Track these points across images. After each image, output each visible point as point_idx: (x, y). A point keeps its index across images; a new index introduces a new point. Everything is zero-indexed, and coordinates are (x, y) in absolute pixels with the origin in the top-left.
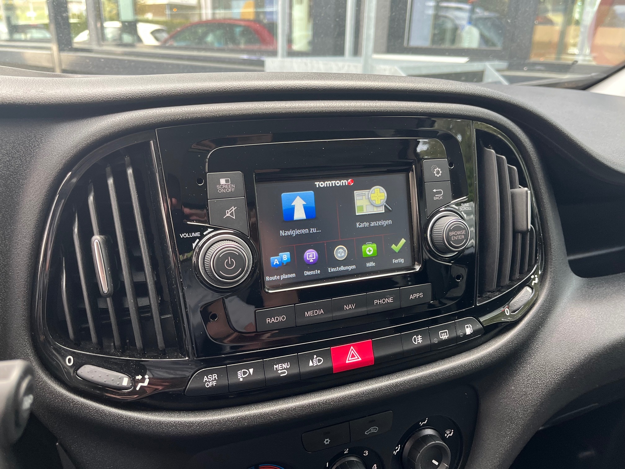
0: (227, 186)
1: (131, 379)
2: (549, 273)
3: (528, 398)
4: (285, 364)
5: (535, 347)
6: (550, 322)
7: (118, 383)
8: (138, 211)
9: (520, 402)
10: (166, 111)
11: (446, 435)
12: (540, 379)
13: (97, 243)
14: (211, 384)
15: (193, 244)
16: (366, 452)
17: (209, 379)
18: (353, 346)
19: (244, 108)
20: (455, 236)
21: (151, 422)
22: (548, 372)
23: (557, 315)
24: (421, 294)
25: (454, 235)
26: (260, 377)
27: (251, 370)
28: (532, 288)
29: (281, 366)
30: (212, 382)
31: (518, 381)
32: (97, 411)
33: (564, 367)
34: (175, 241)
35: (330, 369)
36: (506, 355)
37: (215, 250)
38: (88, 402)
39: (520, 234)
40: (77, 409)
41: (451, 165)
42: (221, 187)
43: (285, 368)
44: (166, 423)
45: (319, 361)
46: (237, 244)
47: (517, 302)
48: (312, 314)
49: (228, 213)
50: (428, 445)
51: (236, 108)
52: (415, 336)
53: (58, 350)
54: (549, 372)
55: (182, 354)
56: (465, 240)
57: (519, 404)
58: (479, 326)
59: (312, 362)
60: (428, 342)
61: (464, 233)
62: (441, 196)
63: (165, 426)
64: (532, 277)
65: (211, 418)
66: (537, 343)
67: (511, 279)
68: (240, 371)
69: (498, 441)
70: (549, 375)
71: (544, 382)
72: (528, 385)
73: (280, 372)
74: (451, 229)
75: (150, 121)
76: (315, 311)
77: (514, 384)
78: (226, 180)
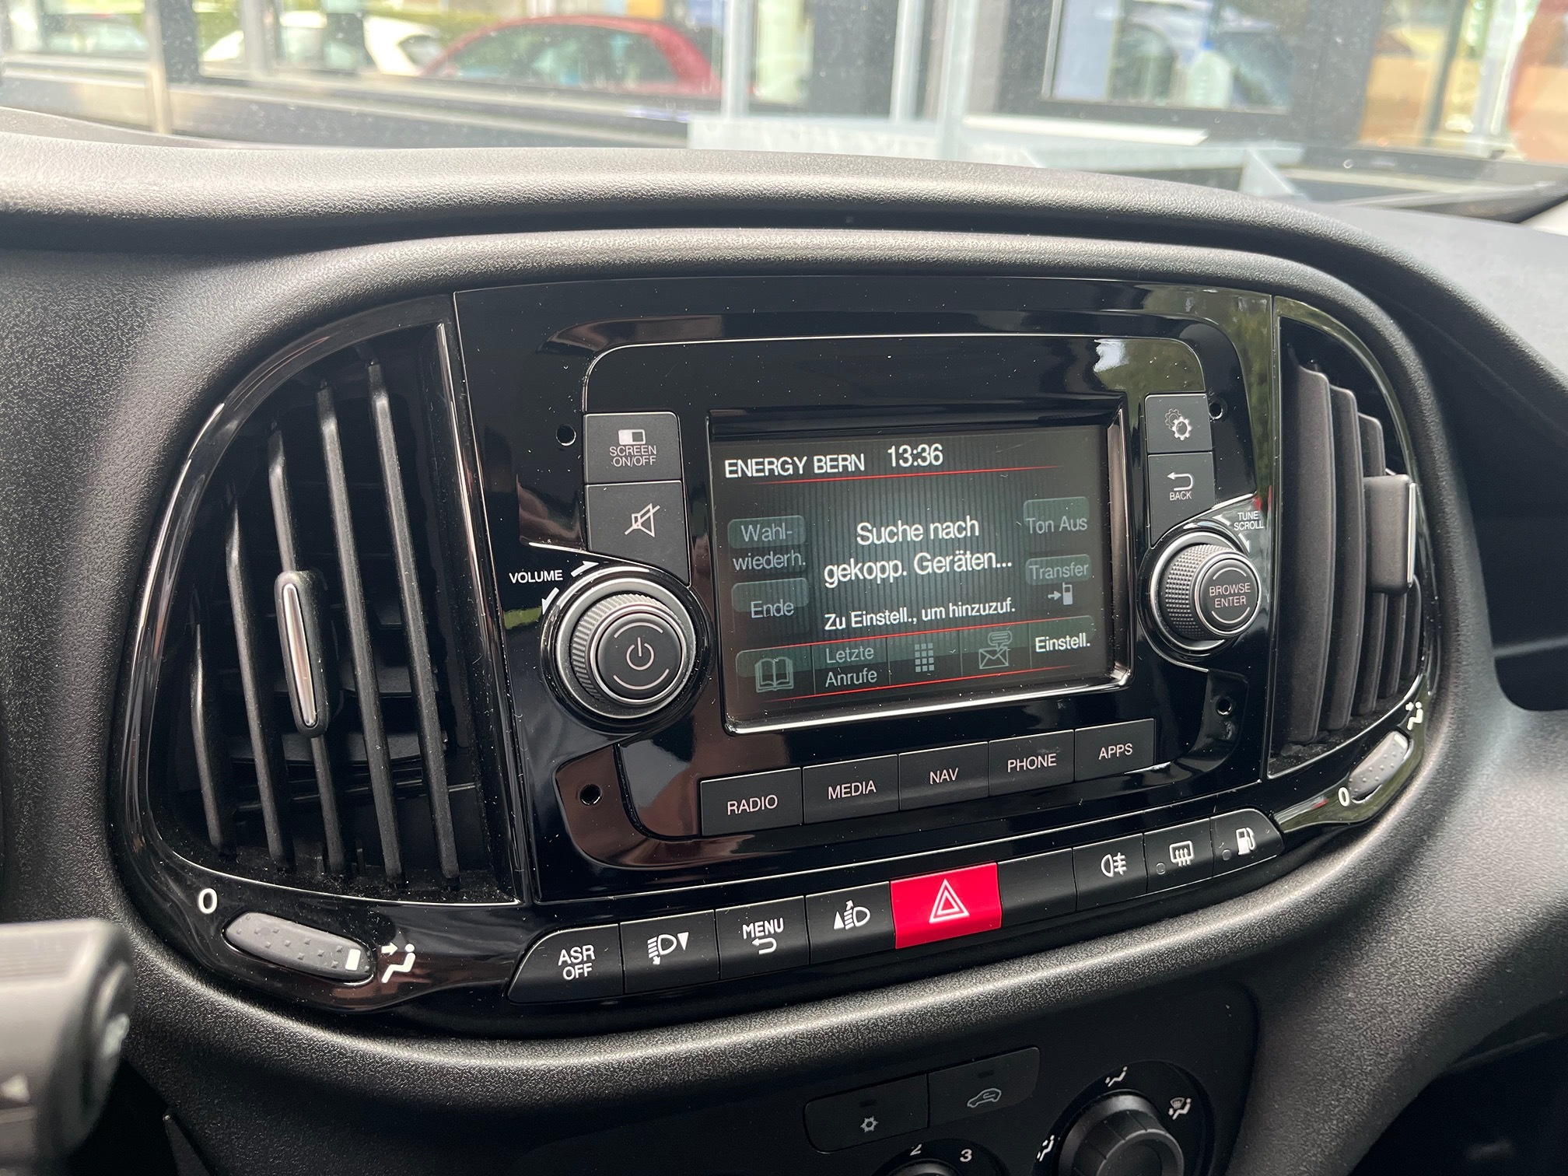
0: (635, 450)
1: (368, 954)
2: (1451, 698)
3: (1390, 1022)
4: (772, 921)
5: (1410, 890)
6: (1450, 825)
7: (335, 963)
8: (401, 509)
9: (1369, 1034)
10: (481, 247)
11: (1171, 1112)
12: (1421, 973)
13: (292, 590)
14: (578, 972)
15: (543, 600)
16: (967, 1153)
17: (572, 958)
18: (949, 878)
19: (687, 244)
20: (1225, 597)
21: (419, 1070)
22: (1442, 956)
23: (1468, 807)
24: (1129, 747)
25: (1220, 596)
26: (706, 954)
27: (684, 937)
28: (1408, 737)
29: (762, 928)
30: (581, 966)
31: (1363, 977)
32: (278, 1036)
33: (1483, 944)
34: (496, 592)
35: (888, 938)
36: (1339, 909)
37: (603, 618)
38: (254, 1012)
39: (1383, 595)
40: (224, 1030)
41: (1214, 410)
42: (622, 453)
43: (773, 932)
44: (457, 1073)
45: (861, 916)
46: (659, 605)
47: (1371, 771)
48: (845, 793)
49: (636, 521)
50: (1127, 1138)
51: (665, 244)
52: (1109, 856)
53: (177, 873)
54: (1445, 957)
55: (503, 889)
56: (1248, 609)
57: (1364, 1036)
58: (1272, 833)
59: (843, 918)
60: (1140, 873)
61: (1248, 589)
62: (1188, 491)
63: (455, 1080)
64: (1409, 707)
65: (576, 1062)
66: (1416, 881)
67: (1355, 713)
68: (655, 939)
69: (1307, 1131)
70: (1446, 965)
71: (1430, 981)
72: (1390, 988)
73: (757, 942)
74: (1214, 578)
75: (439, 270)
76: (855, 786)
77: (1355, 985)
78: (633, 433)
